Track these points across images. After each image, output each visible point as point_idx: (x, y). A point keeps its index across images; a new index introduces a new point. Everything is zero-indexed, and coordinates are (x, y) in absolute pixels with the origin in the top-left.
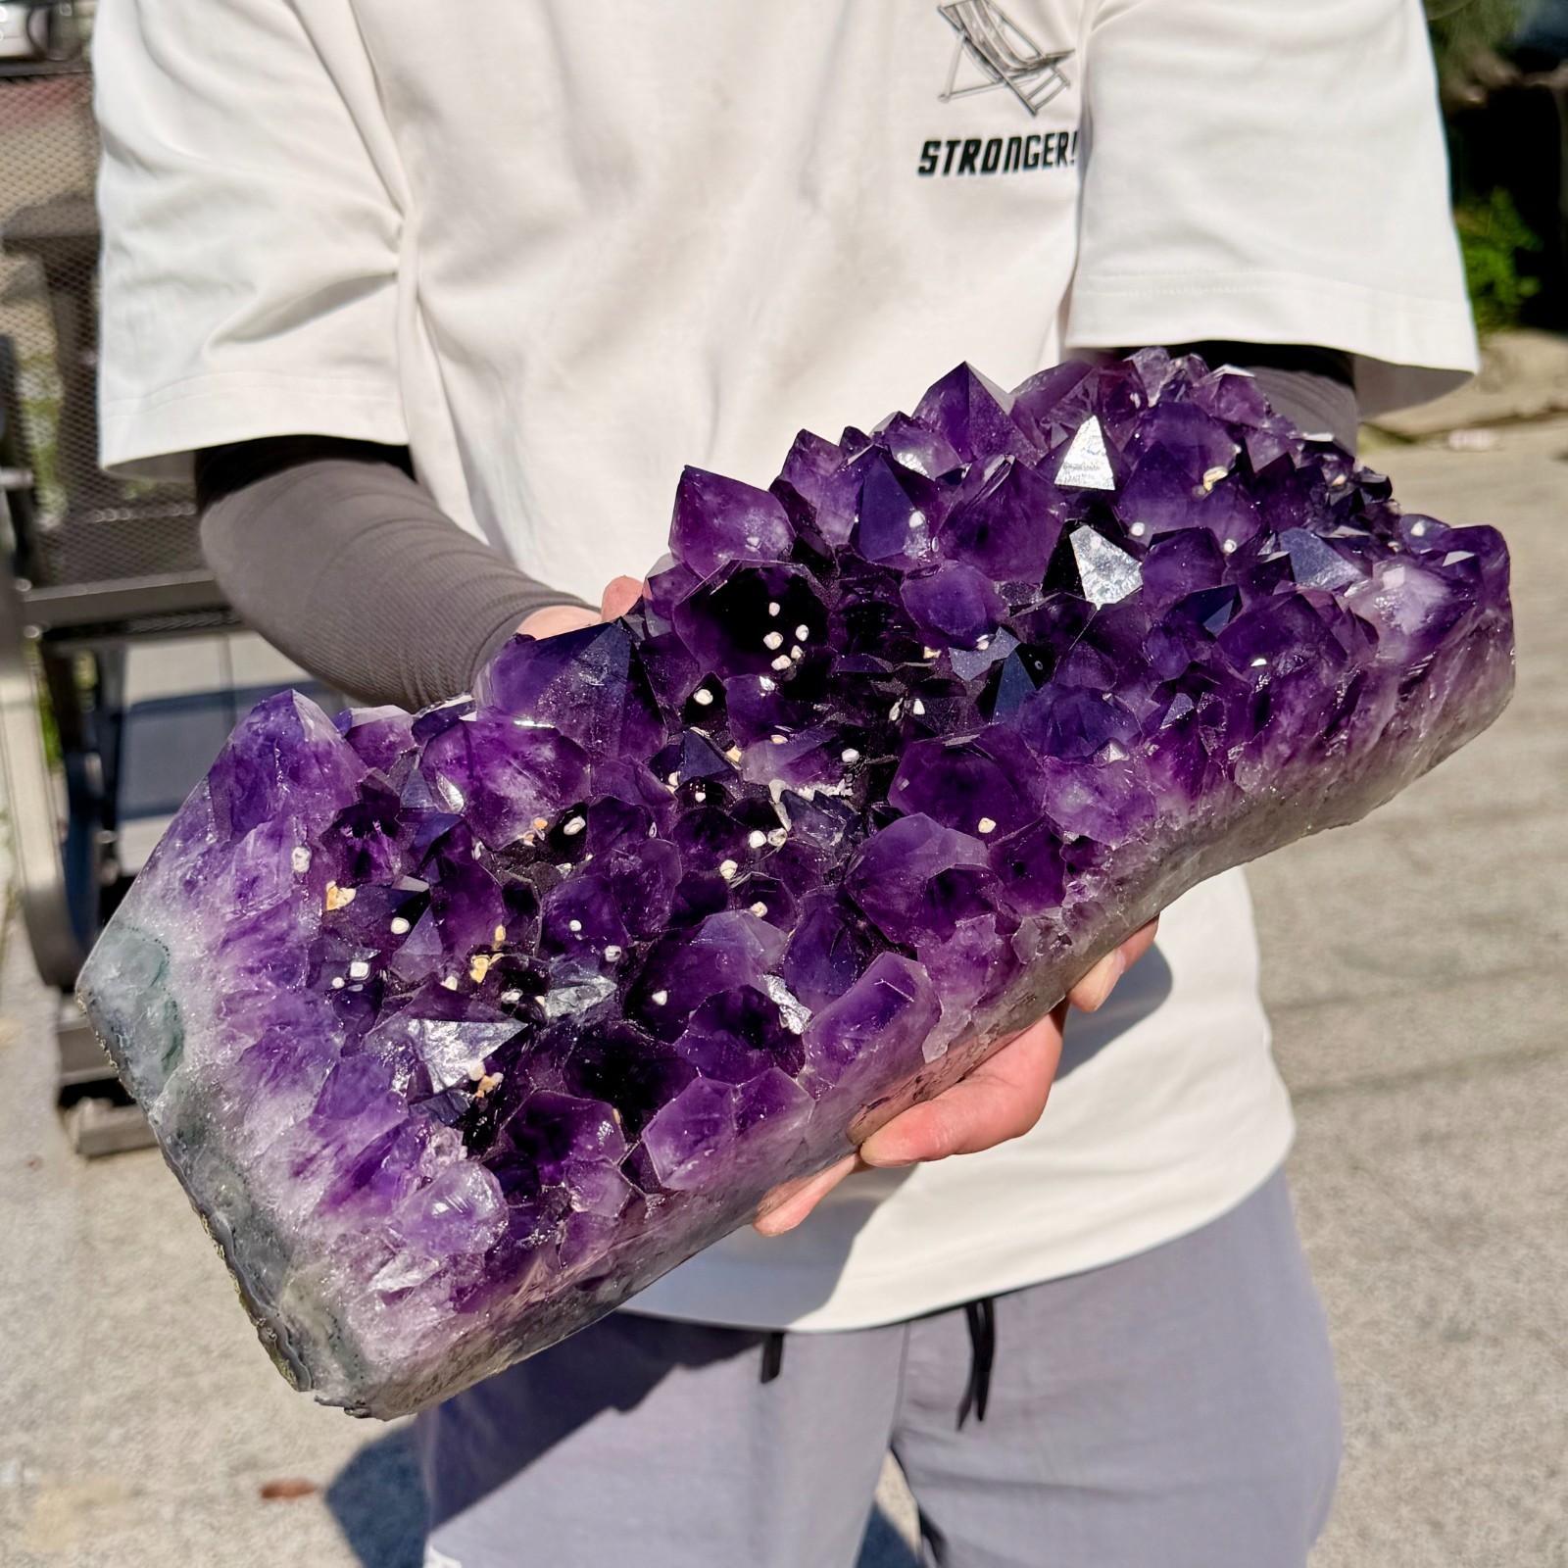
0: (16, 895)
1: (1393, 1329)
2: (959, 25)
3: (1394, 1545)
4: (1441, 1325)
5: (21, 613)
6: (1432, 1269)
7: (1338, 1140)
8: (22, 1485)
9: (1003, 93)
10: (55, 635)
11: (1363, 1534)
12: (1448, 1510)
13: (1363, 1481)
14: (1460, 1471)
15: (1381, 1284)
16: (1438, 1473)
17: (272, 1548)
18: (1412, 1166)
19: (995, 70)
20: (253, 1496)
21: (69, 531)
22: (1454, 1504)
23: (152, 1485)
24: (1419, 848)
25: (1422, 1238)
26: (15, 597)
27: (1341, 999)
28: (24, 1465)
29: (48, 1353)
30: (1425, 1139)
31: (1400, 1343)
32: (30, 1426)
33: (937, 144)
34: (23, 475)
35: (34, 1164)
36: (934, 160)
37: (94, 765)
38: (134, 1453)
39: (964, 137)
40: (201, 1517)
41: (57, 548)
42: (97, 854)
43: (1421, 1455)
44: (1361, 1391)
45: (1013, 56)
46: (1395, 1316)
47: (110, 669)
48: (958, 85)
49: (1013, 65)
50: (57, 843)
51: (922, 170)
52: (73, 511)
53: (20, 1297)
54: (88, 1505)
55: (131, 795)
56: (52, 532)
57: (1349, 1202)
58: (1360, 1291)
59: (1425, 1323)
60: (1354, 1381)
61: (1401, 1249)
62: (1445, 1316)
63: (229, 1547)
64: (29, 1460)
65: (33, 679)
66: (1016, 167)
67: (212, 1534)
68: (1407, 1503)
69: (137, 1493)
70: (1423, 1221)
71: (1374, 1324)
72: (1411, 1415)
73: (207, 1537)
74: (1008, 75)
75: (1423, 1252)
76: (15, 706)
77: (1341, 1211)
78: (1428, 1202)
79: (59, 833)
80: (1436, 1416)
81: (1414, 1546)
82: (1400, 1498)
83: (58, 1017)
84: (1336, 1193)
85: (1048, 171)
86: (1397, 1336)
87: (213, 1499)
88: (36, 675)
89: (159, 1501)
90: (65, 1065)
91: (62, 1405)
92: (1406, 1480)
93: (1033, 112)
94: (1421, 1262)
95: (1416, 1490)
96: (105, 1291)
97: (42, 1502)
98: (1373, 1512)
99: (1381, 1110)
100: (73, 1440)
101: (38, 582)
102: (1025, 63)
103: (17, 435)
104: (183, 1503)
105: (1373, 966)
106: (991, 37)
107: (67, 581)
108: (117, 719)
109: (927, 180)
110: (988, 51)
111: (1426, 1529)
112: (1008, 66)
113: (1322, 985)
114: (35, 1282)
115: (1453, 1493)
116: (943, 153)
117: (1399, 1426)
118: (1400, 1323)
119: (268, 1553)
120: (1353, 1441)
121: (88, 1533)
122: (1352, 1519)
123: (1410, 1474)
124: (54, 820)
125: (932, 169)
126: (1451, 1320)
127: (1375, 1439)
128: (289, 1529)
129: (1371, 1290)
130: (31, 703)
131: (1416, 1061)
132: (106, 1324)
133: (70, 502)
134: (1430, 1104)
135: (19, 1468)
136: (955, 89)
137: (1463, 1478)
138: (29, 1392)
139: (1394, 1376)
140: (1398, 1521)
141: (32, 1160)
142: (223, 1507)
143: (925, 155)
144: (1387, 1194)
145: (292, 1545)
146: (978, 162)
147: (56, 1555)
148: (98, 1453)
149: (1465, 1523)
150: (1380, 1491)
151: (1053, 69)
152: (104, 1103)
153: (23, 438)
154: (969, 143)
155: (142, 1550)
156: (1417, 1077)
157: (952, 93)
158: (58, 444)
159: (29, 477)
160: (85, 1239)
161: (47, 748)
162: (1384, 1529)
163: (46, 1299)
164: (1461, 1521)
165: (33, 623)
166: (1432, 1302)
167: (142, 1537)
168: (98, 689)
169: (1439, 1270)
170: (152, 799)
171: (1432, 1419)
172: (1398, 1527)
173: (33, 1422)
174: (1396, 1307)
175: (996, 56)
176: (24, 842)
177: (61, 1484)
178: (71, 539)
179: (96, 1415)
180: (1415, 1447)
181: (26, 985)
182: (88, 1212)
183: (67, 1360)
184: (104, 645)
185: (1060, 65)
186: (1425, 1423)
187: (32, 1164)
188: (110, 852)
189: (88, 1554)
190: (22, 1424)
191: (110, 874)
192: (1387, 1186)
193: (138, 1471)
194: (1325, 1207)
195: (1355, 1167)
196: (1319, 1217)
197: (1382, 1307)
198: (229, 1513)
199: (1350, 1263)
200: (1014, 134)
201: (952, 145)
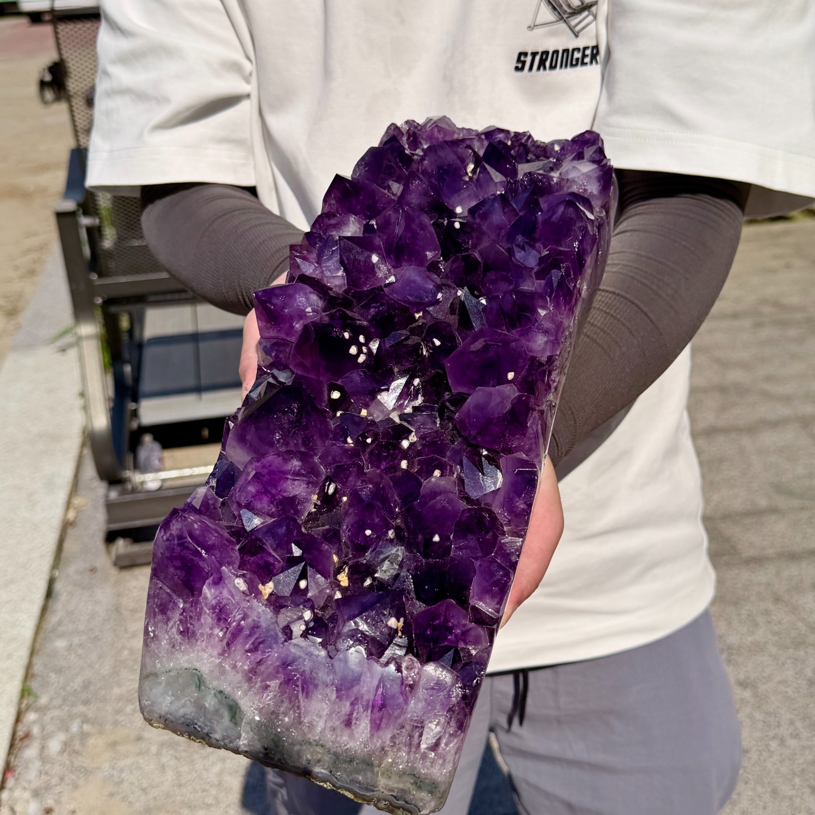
0: (88, 434)
1: (795, 685)
3: (791, 798)
5: (93, 291)
7: (769, 585)
8: (82, 732)
9: (563, 25)
10: (109, 302)
11: (774, 792)
15: (789, 661)
17: (206, 770)
18: (808, 600)
19: (559, 14)
21: (117, 249)
23: (147, 735)
26: (90, 283)
27: (774, 510)
28: (83, 722)
29: (97, 666)
31: (798, 692)
32: (86, 702)
33: (526, 54)
34: (95, 219)
35: (93, 570)
36: (524, 63)
37: (128, 369)
38: (138, 718)
39: (540, 50)
40: (170, 752)
41: (111, 258)
42: (128, 414)
43: (807, 752)
44: (776, 717)
45: (569, 6)
46: (796, 678)
47: (137, 321)
48: (538, 22)
49: (569, 11)
50: (108, 408)
51: (517, 69)
52: (120, 239)
53: (84, 637)
54: (114, 745)
55: (146, 385)
56: (109, 250)
57: (773, 617)
58: (778, 664)
60: (772, 711)
61: (800, 643)
63: (185, 769)
64: (85, 720)
65: (98, 325)
66: (566, 66)
67: (176, 761)
68: (798, 776)
69: (139, 739)
70: (812, 629)
71: (784, 682)
72: (802, 730)
73: (173, 763)
74: (565, 16)
76: (88, 337)
77: (769, 622)
79: (109, 404)
81: (801, 799)
82: (794, 774)
83: (107, 496)
84: (767, 612)
85: (584, 68)
86: (796, 689)
87: (177, 744)
88: (100, 323)
89: (150, 743)
90: (110, 520)
91: (103, 692)
92: (799, 764)
93: (577, 36)
94: (811, 650)
95: (803, 770)
96: (127, 635)
97: (91, 741)
98: (780, 780)
99: (792, 570)
100: (108, 710)
101: (101, 275)
102: (574, 9)
103: (92, 199)
104: (162, 745)
105: (790, 493)
107: (116, 274)
108: (140, 346)
109: (519, 74)
110: (556, 3)
112: (566, 11)
113: (763, 503)
114: (91, 630)
116: (529, 59)
117: (796, 736)
118: (799, 682)
119: (204, 772)
120: (771, 743)
121: (114, 758)
122: (768, 783)
123: (801, 761)
124: (107, 398)
125: (522, 69)
127: (782, 742)
128: (215, 760)
129: (783, 664)
130: (96, 336)
131: (813, 545)
132: (126, 653)
133: (118, 234)
135: (80, 724)
136: (536, 24)
138: (86, 685)
139: (794, 710)
140: (794, 786)
141: (92, 568)
142: (182, 748)
143: (519, 60)
144: (795, 614)
145: (216, 769)
146: (548, 64)
147: (98, 768)
148: (120, 718)
150: (784, 770)
151: (589, 11)
152: (128, 540)
153: (95, 200)
154: (543, 53)
155: (140, 768)
156: (812, 553)
157: (535, 26)
158: (113, 204)
159: (97, 221)
160: (117, 609)
161: (104, 361)
162: (785, 789)
163: (96, 639)
165: (99, 296)
167: (141, 761)
168: (131, 331)
170: (157, 387)
171: (813, 733)
172: (793, 789)
173: (88, 701)
174: (796, 673)
175: (561, 6)
176: (92, 407)
177: (101, 732)
178: (118, 253)
179: (120, 698)
180: (804, 748)
181: (91, 480)
182: (119, 595)
183: (106, 669)
184: (133, 308)
185: (594, 9)
186: (810, 735)
187: (91, 570)
188: (135, 414)
189: (114, 768)
190: (83, 701)
191: (134, 425)
192: (794, 610)
193: (140, 728)
194: (761, 620)
195: (777, 599)
196: (757, 625)
197: (789, 674)
198: (185, 751)
199: (774, 650)
200: (565, 48)
201: (534, 54)
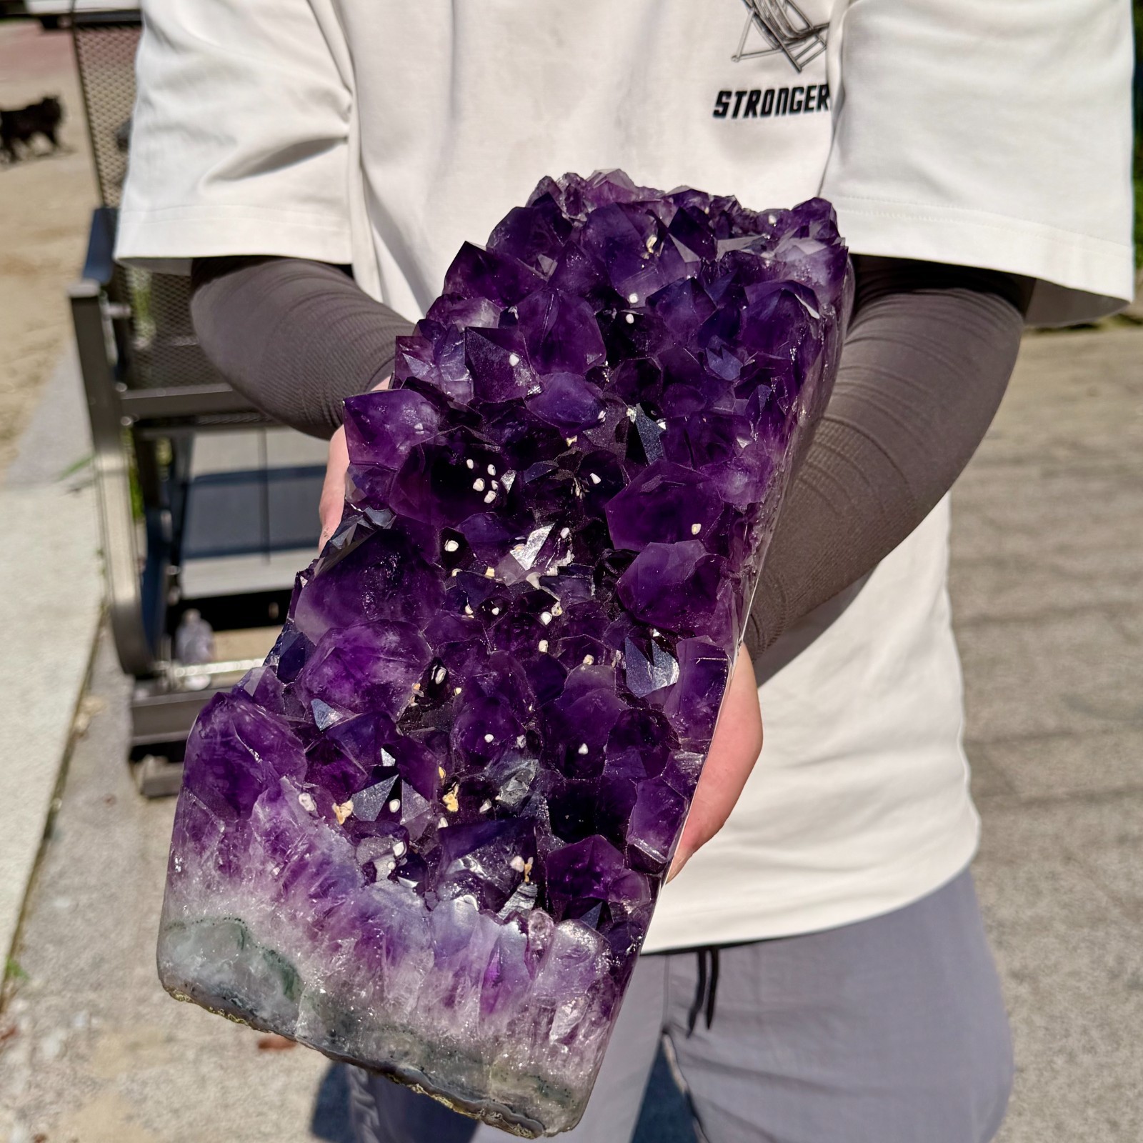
0: (108, 608)
1: (1090, 978)
2: (751, 4)
3: (1082, 1137)
4: (1126, 977)
5: (120, 408)
6: (1122, 936)
7: (1057, 838)
8: (89, 1029)
9: (780, 56)
10: (143, 424)
11: (1059, 1127)
12: (1124, 1114)
13: (1061, 1088)
14: (1134, 1085)
15: (1082, 945)
16: (1117, 1086)
17: (264, 1085)
18: (1110, 860)
19: (776, 39)
20: (253, 1047)
21: (154, 350)
22: (1128, 1110)
23: (181, 1034)
24: (1131, 625)
25: (1116, 912)
26: (116, 396)
27: (1066, 733)
28: (91, 1015)
29: (113, 936)
30: (1122, 840)
31: (1095, 988)
32: (97, 987)
33: (729, 94)
34: (124, 308)
35: (110, 800)
36: (726, 106)
37: (167, 518)
38: (169, 1011)
39: (749, 89)
40: (214, 1059)
41: (146, 362)
42: (166, 582)
43: (1106, 1073)
44: (1063, 1022)
45: (790, 29)
46: (1092, 969)
47: (182, 451)
48: (746, 50)
49: (789, 35)
50: (137, 572)
51: (716, 114)
52: (159, 338)
53: (95, 895)
54: (134, 1047)
55: (192, 541)
56: (143, 349)
57: (1062, 883)
58: (1067, 949)
59: (1114, 976)
60: (1058, 1015)
61: (1100, 920)
62: (1129, 970)
63: (233, 1083)
64: (95, 1012)
65: (126, 455)
66: (784, 111)
67: (222, 1072)
68: (1093, 1106)
69: (170, 1040)
70: (1116, 900)
71: (1075, 974)
72: (1099, 1042)
73: (217, 1074)
74: (784, 43)
75: (1116, 923)
76: (112, 473)
77: (1056, 890)
78: (1122, 886)
79: (139, 567)
80: (1119, 1045)
81: (1096, 1138)
82: (1088, 1102)
83: (132, 697)
84: (1053, 876)
85: (809, 115)
86: (1092, 983)
87: (223, 1047)
88: (128, 453)
89: (186, 1046)
90: (136, 731)
91: (121, 973)
92: (1094, 1089)
93: (799, 70)
94: (1113, 930)
95: (1100, 1098)
97: (102, 1042)
98: (1067, 1111)
99: (1090, 817)
100: (126, 999)
101: (132, 386)
102: (797, 34)
103: (121, 279)
104: (202, 1049)
105: (1089, 710)
106: (775, 14)
107: (153, 386)
108: (185, 487)
109: (719, 120)
110: (772, 25)
111: (1105, 1127)
112: (785, 36)
113: (1051, 722)
114: (106, 884)
115: (1127, 1101)
116: (733, 100)
117: (1091, 1049)
118: (1096, 974)
119: (260, 1088)
120: (1055, 1059)
121: (134, 1066)
122: (1051, 1115)
123: (1096, 1085)
124: (136, 557)
125: (724, 114)
126: (1133, 974)
127: (1071, 1058)
128: (276, 1072)
129: (1075, 949)
130: (122, 472)
131: (1119, 782)
132: (154, 917)
133: (157, 329)
134: (1127, 814)
135: (88, 1017)
136: (744, 52)
137: (1136, 1091)
138: (98, 963)
139: (1088, 1013)
140: (1086, 1119)
141: (109, 797)
142: (230, 1053)
143: (719, 102)
144: (1092, 879)
145: (278, 1084)
146: (759, 108)
147: (111, 1080)
148: (144, 1009)
149: (1135, 1124)
150: (1073, 1097)
151: (817, 37)
152: (161, 759)
153: (126, 282)
154: (753, 93)
155: (171, 1081)
156: (1118, 794)
157: (742, 55)
158: (151, 287)
159: (128, 310)
160: (144, 856)
161: (133, 506)
162: (1074, 1125)
163: (113, 898)
164: (1133, 1122)
165: (128, 415)
166: (1121, 960)
167: (172, 1071)
168: (172, 465)
169: (1127, 937)
170: (207, 544)
171: (1115, 1046)
172: (1085, 1124)
173: (99, 985)
174: (1093, 962)
175: (778, 29)
176: (115, 570)
177: (116, 1030)
178: (156, 356)
180: (1101, 1067)
181: (111, 673)
182: (146, 836)
183: (126, 940)
184: (177, 433)
185: (823, 34)
186: (1109, 1048)
187: (108, 801)
188: (175, 581)
189: (133, 1081)
190: (91, 985)
191: (174, 597)
192: (1091, 873)
193: (171, 1024)
194: (1045, 886)
195: (1068, 858)
196: (1039, 893)
197: (1083, 962)
198: (234, 1058)
199: (1061, 928)
200: (783, 86)
201: (740, 95)
